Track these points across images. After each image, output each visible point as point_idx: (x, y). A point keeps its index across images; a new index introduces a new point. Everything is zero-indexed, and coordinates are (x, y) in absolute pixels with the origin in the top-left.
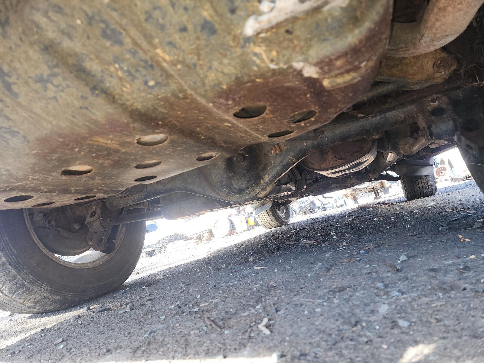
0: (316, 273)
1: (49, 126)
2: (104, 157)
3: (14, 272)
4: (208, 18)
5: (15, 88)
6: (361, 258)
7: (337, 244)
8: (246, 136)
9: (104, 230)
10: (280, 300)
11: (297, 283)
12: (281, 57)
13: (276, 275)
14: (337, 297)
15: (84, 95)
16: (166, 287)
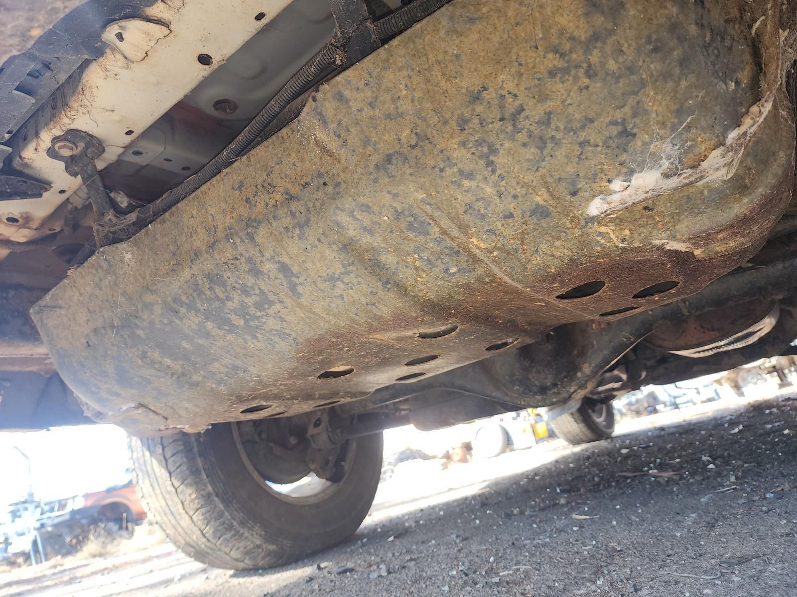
0: (689, 531)
1: (327, 326)
2: (372, 355)
3: (221, 507)
4: (541, 203)
5: (300, 289)
6: (771, 507)
7: (719, 479)
8: (563, 315)
9: (333, 446)
10: (634, 574)
11: (658, 547)
12: (636, 235)
13: (616, 532)
14: (737, 572)
15: (375, 290)
16: (430, 541)
